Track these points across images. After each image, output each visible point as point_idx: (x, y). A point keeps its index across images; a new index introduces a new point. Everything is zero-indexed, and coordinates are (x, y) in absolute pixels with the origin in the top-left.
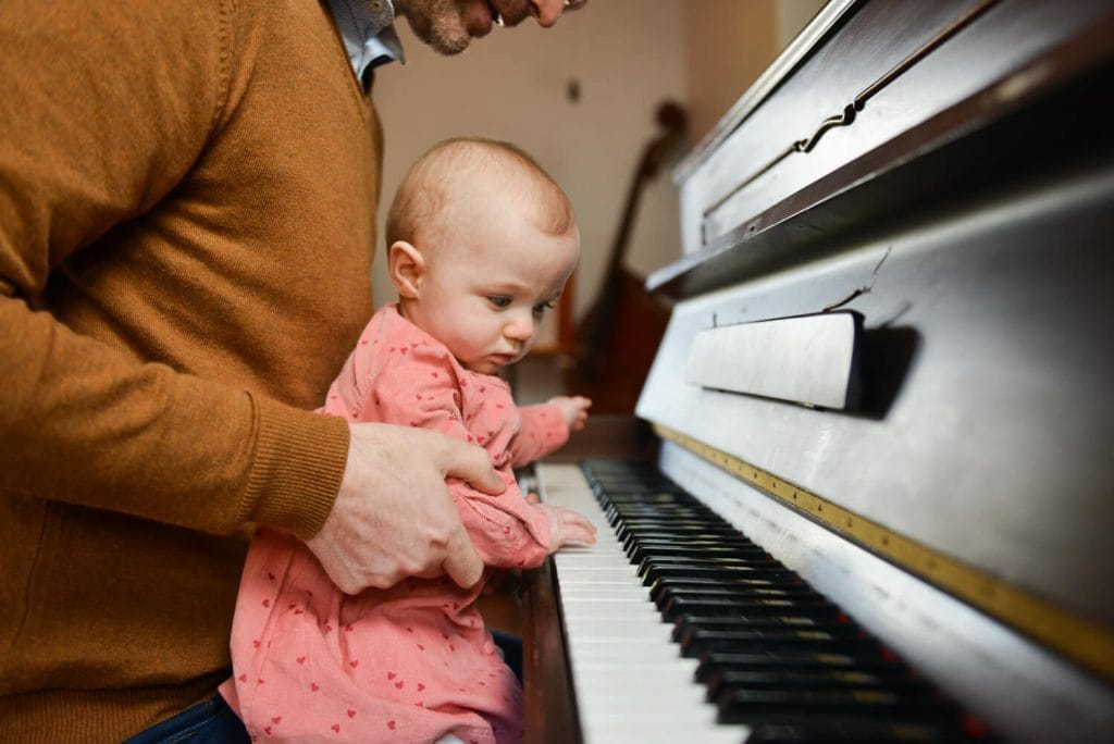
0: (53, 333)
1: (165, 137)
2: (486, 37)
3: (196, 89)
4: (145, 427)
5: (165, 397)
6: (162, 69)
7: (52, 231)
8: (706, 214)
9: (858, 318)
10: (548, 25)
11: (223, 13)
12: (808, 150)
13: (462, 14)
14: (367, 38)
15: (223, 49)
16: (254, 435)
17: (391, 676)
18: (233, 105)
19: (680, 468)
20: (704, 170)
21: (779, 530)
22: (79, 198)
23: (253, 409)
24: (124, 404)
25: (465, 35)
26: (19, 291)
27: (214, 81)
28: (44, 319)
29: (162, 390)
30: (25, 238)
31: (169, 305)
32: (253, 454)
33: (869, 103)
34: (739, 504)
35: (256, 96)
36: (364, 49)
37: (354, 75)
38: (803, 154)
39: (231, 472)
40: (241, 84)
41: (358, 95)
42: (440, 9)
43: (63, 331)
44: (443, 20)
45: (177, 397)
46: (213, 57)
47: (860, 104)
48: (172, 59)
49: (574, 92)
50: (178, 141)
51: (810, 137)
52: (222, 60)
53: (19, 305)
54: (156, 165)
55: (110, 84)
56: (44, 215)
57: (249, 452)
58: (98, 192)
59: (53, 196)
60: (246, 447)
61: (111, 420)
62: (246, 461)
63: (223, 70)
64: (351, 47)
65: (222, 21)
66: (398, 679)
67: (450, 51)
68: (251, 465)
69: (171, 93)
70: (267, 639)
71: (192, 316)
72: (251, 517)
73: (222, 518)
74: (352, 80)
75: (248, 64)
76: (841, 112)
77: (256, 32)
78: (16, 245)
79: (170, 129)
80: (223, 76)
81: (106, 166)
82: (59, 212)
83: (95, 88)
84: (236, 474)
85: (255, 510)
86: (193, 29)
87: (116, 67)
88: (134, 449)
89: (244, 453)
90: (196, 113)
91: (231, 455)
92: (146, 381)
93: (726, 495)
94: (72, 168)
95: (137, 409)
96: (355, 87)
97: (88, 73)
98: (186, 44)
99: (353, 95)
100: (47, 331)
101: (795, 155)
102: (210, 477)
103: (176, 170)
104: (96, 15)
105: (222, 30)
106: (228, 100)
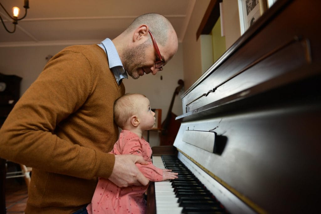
0: (57, 139)
1: (79, 99)
2: (143, 76)
3: (85, 90)
4: (74, 158)
5: (78, 152)
6: (79, 87)
7: (57, 118)
8: (187, 106)
9: (216, 133)
10: (154, 75)
11: (91, 75)
12: (206, 96)
13: (138, 72)
14: (120, 75)
15: (91, 82)
16: (96, 159)
17: (127, 210)
18: (92, 92)
19: (182, 158)
20: (186, 97)
21: (201, 175)
22: (62, 112)
23: (96, 153)
24: (70, 153)
25: (138, 76)
26: (50, 130)
27: (89, 88)
28: (55, 136)
29: (78, 150)
30: (52, 121)
31: (76, 130)
32: (96, 163)
33: (218, 88)
34: (193, 168)
35: (96, 90)
36: (119, 77)
37: (117, 83)
38: (205, 97)
39: (91, 167)
40: (94, 88)
41: (117, 86)
42: (134, 71)
43: (58, 138)
44: (134, 73)
45: (81, 151)
46: (89, 83)
47: (216, 88)
48: (81, 84)
49: (161, 78)
50: (82, 99)
51: (207, 93)
52: (91, 84)
53: (50, 133)
54: (77, 104)
55: (69, 90)
56: (55, 116)
57: (95, 162)
58: (66, 110)
59: (58, 112)
60: (94, 161)
61: (67, 157)
62: (94, 164)
63: (91, 86)
64: (116, 77)
65: (91, 77)
66: (129, 211)
67: (135, 79)
68: (95, 165)
69: (81, 91)
70: (101, 202)
71: (81, 132)
72: (95, 176)
73: (89, 176)
74: (116, 84)
75: (95, 84)
76: (212, 89)
77: (97, 78)
78: (50, 122)
79: (80, 98)
80: (91, 87)
81: (68, 105)
82: (59, 115)
83: (66, 91)
84: (92, 167)
85: (96, 175)
86: (85, 78)
87: (70, 86)
88: (72, 163)
89: (94, 163)
90: (85, 94)
91: (91, 163)
92: (74, 148)
93: (191, 165)
94: (61, 106)
95: (73, 154)
96: (117, 85)
97: (65, 88)
98: (84, 81)
99: (116, 86)
100: (56, 139)
101: (204, 97)
102: (87, 168)
103: (81, 105)
104: (67, 77)
105: (91, 78)
106: (91, 91)
